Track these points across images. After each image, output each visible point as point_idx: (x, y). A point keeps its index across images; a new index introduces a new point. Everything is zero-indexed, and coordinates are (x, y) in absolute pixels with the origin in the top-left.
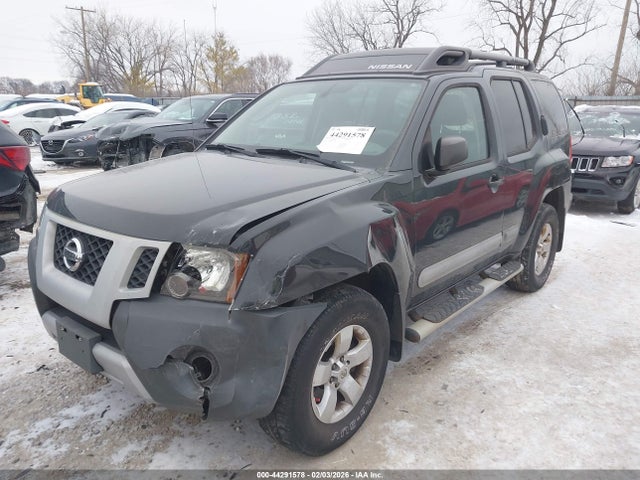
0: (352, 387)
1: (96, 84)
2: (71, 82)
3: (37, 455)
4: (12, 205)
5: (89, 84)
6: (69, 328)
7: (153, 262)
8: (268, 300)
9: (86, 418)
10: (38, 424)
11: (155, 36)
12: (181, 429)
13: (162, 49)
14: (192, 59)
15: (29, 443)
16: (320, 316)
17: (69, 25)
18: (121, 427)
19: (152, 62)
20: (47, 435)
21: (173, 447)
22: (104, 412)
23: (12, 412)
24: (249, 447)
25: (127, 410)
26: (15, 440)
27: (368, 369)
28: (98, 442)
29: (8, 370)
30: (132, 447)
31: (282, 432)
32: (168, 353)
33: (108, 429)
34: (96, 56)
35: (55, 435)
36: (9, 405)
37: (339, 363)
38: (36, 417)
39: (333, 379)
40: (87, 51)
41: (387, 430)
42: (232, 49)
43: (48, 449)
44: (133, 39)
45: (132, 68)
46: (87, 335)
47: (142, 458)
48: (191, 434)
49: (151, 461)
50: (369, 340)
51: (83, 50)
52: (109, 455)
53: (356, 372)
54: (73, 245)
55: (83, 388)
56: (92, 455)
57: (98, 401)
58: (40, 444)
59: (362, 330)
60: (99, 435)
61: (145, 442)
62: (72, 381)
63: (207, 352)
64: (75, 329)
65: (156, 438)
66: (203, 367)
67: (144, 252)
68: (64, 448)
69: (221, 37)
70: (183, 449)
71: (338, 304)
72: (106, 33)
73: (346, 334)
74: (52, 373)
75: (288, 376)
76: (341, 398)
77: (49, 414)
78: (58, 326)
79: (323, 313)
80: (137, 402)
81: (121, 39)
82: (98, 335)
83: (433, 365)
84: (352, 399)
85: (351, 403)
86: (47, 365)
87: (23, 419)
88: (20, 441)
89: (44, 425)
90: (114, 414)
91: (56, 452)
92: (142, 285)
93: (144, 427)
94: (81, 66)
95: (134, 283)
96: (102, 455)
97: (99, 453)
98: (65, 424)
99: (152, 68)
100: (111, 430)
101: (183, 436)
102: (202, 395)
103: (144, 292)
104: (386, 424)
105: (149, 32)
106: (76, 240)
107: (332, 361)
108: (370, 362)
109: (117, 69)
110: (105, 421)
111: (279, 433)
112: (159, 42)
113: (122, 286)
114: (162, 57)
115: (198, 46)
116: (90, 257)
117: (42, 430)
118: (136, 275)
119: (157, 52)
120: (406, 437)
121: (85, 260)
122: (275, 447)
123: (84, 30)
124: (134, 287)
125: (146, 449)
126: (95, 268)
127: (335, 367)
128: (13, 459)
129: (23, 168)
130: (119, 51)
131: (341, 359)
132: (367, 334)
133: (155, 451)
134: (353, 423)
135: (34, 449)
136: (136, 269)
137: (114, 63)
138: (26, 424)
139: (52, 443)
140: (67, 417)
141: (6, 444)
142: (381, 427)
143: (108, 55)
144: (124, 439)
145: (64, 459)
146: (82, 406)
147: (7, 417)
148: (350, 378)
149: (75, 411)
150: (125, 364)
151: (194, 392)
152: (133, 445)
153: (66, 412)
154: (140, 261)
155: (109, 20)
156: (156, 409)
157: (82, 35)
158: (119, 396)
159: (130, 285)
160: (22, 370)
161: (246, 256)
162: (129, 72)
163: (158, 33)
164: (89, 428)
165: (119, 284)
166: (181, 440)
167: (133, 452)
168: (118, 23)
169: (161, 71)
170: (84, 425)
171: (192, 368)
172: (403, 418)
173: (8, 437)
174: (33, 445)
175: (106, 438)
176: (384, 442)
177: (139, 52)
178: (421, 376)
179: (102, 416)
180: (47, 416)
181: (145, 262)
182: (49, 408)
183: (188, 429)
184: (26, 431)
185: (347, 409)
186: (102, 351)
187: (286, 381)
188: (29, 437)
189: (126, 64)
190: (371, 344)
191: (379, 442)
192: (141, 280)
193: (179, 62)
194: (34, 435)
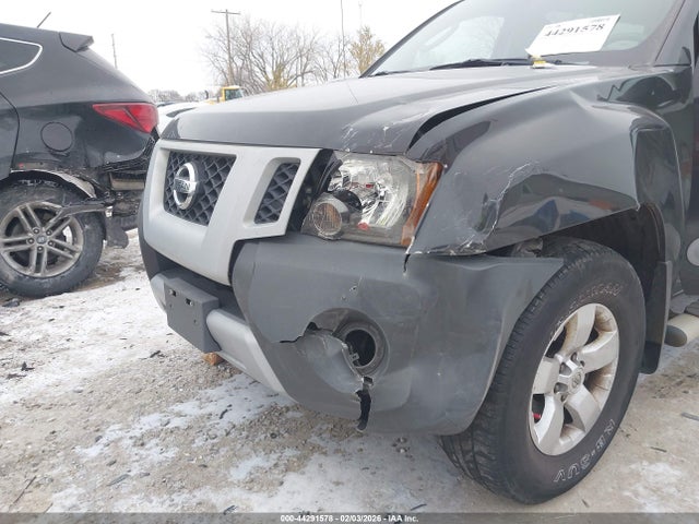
0: (587, 404)
1: (238, 87)
2: (214, 90)
3: (137, 458)
4: (137, 172)
5: (231, 87)
6: (179, 291)
7: (290, 182)
8: (470, 239)
9: (202, 417)
10: (144, 419)
11: (298, 39)
12: (322, 444)
13: (305, 51)
14: (335, 60)
15: (130, 442)
16: (552, 280)
17: (214, 33)
18: (244, 434)
19: (294, 66)
20: (153, 434)
21: (311, 467)
22: (224, 413)
23: (116, 402)
24: (420, 479)
25: (252, 412)
26: (114, 436)
27: (610, 377)
28: (214, 450)
29: (119, 354)
30: (257, 461)
31: (481, 460)
32: (310, 319)
33: (227, 434)
34: (239, 63)
35: (162, 435)
36: (114, 393)
37: (569, 363)
38: (141, 411)
39: (559, 386)
40: (231, 58)
41: (637, 476)
42: (378, 43)
43: (152, 452)
44: (276, 43)
45: (274, 73)
46: (199, 298)
47: (270, 477)
48: (337, 451)
49: (282, 483)
50: (615, 332)
51: (227, 57)
52: (227, 468)
53: (592, 380)
54: (186, 174)
55: (201, 381)
56: (205, 466)
57: (218, 398)
58: (142, 445)
59: (607, 314)
60: (215, 441)
61: (274, 456)
62: (189, 372)
63: (369, 323)
64: (186, 291)
65: (289, 453)
66: (363, 346)
67: (279, 169)
68: (171, 453)
69: (367, 31)
70: (325, 472)
71: (579, 264)
72: (250, 39)
73: (585, 316)
74: (166, 360)
75: (498, 372)
76: (569, 418)
77: (158, 409)
78: (167, 288)
79: (556, 275)
80: (267, 402)
81: (264, 43)
82: (215, 298)
83: (691, 387)
84: (584, 422)
85: (582, 428)
86: (163, 352)
87: (127, 412)
88: (120, 439)
89: (151, 421)
90: (236, 416)
91: (161, 457)
92: (275, 218)
93: (273, 436)
94: (225, 74)
95: (264, 216)
96: (219, 466)
97: (214, 464)
98: (176, 422)
99: (293, 71)
100: (232, 436)
101: (325, 454)
102: (361, 388)
103: (278, 227)
104: (633, 466)
105: (292, 35)
106: (189, 166)
107: (560, 357)
108: (614, 368)
109: (259, 75)
110: (224, 424)
111: (475, 461)
112: (302, 44)
113: (246, 219)
114: (304, 60)
115: (341, 45)
116: (206, 188)
117: (147, 427)
118: (267, 203)
119: (300, 55)
120: (673, 490)
121: (199, 193)
122: (459, 482)
123: (228, 36)
124: (264, 221)
125: (276, 465)
126: (211, 202)
127: (564, 368)
128: (108, 460)
129: (150, 130)
130: (262, 57)
131: (573, 357)
132: (613, 323)
133: (287, 470)
134: (585, 458)
135: (135, 450)
136: (268, 195)
137: (257, 69)
138: (131, 418)
139: (157, 445)
140: (179, 415)
141: (104, 441)
142: (625, 470)
143: (251, 62)
144: (247, 449)
145: (170, 467)
146: (198, 403)
147: (109, 408)
148: (583, 390)
149: (190, 408)
150: (249, 338)
151: (349, 383)
152: (259, 459)
153: (178, 407)
154: (273, 182)
155: (252, 25)
156: (290, 414)
157: (226, 42)
158: (244, 394)
159: (259, 219)
160: (134, 355)
161: (435, 168)
162: (271, 77)
163: (301, 35)
164: (204, 431)
165: (242, 219)
166: (322, 459)
167: (258, 468)
168: (262, 28)
169: (302, 74)
170: (198, 426)
171: (345, 346)
172: (659, 460)
173: (107, 432)
174: (134, 446)
175: (224, 446)
176: (637, 494)
177: (282, 57)
178: (674, 401)
179: (221, 417)
180: (155, 411)
181: (280, 183)
182: (159, 401)
183: (332, 445)
184: (129, 426)
185: (576, 436)
186: (220, 321)
187: (495, 379)
188: (131, 434)
189: (269, 69)
190: (617, 340)
191: (627, 493)
192: (274, 211)
193: (322, 64)
194: (137, 433)
